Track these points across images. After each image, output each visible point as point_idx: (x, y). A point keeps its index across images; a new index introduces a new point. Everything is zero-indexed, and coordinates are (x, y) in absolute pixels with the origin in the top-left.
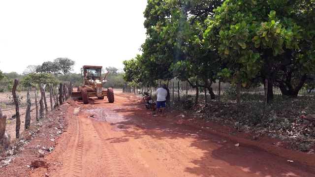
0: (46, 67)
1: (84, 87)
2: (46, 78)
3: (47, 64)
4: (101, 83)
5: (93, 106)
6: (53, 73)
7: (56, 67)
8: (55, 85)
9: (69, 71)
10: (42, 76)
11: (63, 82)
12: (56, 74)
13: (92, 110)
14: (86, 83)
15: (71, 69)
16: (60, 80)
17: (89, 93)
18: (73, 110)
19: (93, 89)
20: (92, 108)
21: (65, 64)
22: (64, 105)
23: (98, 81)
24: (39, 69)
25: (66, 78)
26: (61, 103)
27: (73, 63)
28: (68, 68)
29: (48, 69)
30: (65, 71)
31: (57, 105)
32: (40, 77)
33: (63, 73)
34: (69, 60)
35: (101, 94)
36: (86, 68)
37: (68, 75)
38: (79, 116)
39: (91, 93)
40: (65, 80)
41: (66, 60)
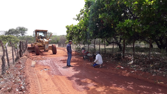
0: (11, 32)
1: (36, 44)
2: (11, 38)
3: (12, 30)
4: (48, 41)
5: (43, 57)
6: (16, 35)
7: (17, 32)
8: (17, 42)
9: (25, 34)
10: (8, 37)
11: (22, 41)
12: (17, 36)
13: (44, 61)
14: (37, 41)
15: (26, 33)
16: (20, 39)
17: (40, 48)
18: (30, 63)
19: (42, 45)
20: (43, 59)
21: (22, 30)
22: (23, 57)
23: (45, 40)
24: (7, 33)
25: (23, 38)
26: (21, 56)
27: (27, 30)
28: (24, 33)
29: (12, 33)
30: (23, 34)
31: (17, 58)
32: (7, 38)
33: (21, 35)
34: (24, 28)
35: (48, 48)
36: (37, 31)
37: (24, 37)
38: (36, 68)
39: (41, 48)
40: (23, 39)
41: (23, 28)
